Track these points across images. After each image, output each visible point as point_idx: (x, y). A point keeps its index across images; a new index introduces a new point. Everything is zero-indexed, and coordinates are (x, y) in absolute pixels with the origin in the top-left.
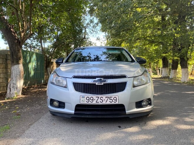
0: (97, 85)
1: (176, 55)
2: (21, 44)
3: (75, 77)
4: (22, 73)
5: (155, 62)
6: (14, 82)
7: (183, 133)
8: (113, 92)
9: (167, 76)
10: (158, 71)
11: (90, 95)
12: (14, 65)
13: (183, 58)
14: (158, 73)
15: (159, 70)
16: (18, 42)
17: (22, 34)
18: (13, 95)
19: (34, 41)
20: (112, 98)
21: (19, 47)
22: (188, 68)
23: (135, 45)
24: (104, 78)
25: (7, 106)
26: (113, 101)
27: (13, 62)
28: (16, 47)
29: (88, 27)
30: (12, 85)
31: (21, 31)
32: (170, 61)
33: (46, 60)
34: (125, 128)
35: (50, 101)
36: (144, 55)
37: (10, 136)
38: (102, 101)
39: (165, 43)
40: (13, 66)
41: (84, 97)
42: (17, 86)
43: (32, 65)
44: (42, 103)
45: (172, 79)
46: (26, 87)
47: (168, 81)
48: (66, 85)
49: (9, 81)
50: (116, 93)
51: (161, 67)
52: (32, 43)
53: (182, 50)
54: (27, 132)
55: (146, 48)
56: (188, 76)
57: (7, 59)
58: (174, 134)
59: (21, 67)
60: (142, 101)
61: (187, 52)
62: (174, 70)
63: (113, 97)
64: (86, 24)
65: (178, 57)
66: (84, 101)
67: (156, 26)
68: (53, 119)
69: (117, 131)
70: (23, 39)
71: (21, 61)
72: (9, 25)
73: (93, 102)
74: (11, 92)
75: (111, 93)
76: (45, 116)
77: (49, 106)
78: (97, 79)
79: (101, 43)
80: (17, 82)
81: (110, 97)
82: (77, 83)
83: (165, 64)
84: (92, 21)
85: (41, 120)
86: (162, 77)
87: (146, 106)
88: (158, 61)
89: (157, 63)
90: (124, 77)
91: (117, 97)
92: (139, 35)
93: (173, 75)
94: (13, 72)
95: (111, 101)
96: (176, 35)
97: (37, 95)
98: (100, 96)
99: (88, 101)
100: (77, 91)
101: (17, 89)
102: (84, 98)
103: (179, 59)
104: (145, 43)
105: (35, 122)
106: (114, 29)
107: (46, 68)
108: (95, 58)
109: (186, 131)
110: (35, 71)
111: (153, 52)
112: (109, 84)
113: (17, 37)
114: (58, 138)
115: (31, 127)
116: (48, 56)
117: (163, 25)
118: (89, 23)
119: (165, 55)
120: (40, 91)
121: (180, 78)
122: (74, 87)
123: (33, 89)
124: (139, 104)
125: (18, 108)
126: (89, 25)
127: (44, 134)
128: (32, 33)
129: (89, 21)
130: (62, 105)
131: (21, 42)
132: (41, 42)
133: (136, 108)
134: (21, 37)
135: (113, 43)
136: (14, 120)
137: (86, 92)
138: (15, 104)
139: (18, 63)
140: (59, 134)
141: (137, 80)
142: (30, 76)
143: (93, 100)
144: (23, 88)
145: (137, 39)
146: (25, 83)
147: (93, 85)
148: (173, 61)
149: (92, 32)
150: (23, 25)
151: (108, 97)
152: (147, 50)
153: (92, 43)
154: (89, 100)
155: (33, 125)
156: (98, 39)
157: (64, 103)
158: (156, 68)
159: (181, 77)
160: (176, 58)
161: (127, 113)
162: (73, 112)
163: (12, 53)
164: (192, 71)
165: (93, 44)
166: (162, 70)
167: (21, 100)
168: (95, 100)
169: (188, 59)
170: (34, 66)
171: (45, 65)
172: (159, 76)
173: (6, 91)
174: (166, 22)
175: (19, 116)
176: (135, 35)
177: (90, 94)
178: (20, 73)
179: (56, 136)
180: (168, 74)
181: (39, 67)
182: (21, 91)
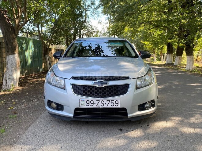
0: (98, 88)
1: (182, 42)
2: (15, 32)
3: (74, 78)
4: (19, 64)
5: (159, 49)
6: (10, 73)
7: (187, 138)
8: (115, 95)
9: (171, 62)
10: (162, 57)
11: (90, 99)
12: (10, 55)
13: (189, 45)
14: (162, 59)
15: (164, 56)
16: (13, 29)
17: (17, 21)
18: (9, 87)
19: (30, 25)
20: (114, 102)
21: (14, 35)
22: (193, 55)
23: (139, 30)
24: (105, 80)
25: (3, 100)
26: (115, 104)
27: (8, 52)
28: (11, 35)
29: (89, 10)
30: (8, 76)
31: (15, 18)
32: (175, 47)
33: (44, 47)
34: (127, 131)
35: (48, 103)
36: (148, 40)
37: (5, 141)
38: (102, 105)
39: (171, 28)
40: (8, 56)
41: (84, 100)
42: (13, 77)
43: (29, 53)
44: (40, 97)
45: (176, 66)
46: (23, 77)
47: (172, 69)
48: (65, 86)
49: (5, 71)
50: (118, 96)
51: (165, 53)
52: (29, 28)
53: (188, 37)
54: (24, 136)
55: (150, 32)
56: (193, 63)
57: (2, 47)
58: (177, 140)
59: (17, 57)
60: (145, 103)
61: (193, 39)
62: (178, 57)
63: (115, 100)
64: (86, 6)
65: (184, 44)
66: (84, 105)
67: (162, 9)
68: (51, 119)
69: (118, 136)
70: (18, 26)
71: (17, 51)
72: (2, 10)
73: (93, 106)
74: (7, 84)
75: (113, 96)
76: (43, 115)
77: (47, 108)
78: (98, 81)
79: (103, 26)
80: (13, 73)
81: (111, 101)
82: (77, 85)
83: (170, 50)
84: (93, 3)
85: (38, 120)
86: (166, 63)
87: (149, 108)
88: (163, 46)
89: (162, 48)
90: (127, 78)
91: (119, 101)
92: (143, 18)
93: (178, 62)
94: (9, 62)
95: (113, 104)
96: (182, 21)
97: (35, 87)
98: (100, 99)
99: (88, 105)
100: (76, 93)
101: (13, 80)
102: (83, 102)
103: (185, 45)
104: (149, 27)
105: (32, 123)
106: (117, 13)
107: (44, 55)
108: (96, 48)
109: (190, 135)
110: (33, 59)
111: (158, 37)
112: (110, 87)
113: (11, 24)
114: (57, 145)
115: (28, 129)
116: (46, 42)
117: (169, 8)
118: (90, 5)
119: (170, 41)
120: (38, 81)
121: (184, 64)
122: (73, 89)
123: (30, 78)
124: (142, 107)
125: (14, 103)
126: (90, 7)
127: (41, 140)
128: (27, 19)
129: (89, 3)
130: (60, 107)
131: (16, 30)
132: (38, 27)
133: (139, 111)
134: (16, 25)
135: (116, 27)
136: (11, 120)
137: (86, 95)
138: (12, 98)
139: (13, 53)
140: (57, 139)
141: (141, 80)
142: (27, 65)
143: (93, 103)
144: (20, 78)
145: (141, 24)
146: (22, 73)
147: (94, 87)
148: (178, 47)
149: (93, 14)
150: (17, 11)
151: (110, 101)
152: (152, 35)
153: (93, 27)
154: (89, 103)
155: (30, 127)
156: (100, 22)
157: (62, 106)
158: (160, 54)
159: (186, 63)
160: (181, 45)
161: (129, 116)
162: (72, 115)
163: (7, 41)
164: (197, 57)
165: (95, 29)
166: (166, 56)
167: (18, 93)
168: (95, 103)
169: (194, 45)
170: (31, 54)
171: (43, 52)
172: (163, 62)
173: (2, 81)
174: (173, 4)
175: (16, 115)
176: (139, 19)
177: (90, 97)
178: (16, 63)
179: (55, 141)
180: (173, 60)
181: (36, 54)
182: (18, 82)
